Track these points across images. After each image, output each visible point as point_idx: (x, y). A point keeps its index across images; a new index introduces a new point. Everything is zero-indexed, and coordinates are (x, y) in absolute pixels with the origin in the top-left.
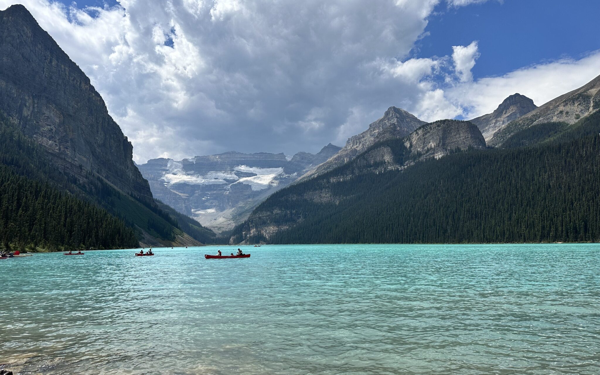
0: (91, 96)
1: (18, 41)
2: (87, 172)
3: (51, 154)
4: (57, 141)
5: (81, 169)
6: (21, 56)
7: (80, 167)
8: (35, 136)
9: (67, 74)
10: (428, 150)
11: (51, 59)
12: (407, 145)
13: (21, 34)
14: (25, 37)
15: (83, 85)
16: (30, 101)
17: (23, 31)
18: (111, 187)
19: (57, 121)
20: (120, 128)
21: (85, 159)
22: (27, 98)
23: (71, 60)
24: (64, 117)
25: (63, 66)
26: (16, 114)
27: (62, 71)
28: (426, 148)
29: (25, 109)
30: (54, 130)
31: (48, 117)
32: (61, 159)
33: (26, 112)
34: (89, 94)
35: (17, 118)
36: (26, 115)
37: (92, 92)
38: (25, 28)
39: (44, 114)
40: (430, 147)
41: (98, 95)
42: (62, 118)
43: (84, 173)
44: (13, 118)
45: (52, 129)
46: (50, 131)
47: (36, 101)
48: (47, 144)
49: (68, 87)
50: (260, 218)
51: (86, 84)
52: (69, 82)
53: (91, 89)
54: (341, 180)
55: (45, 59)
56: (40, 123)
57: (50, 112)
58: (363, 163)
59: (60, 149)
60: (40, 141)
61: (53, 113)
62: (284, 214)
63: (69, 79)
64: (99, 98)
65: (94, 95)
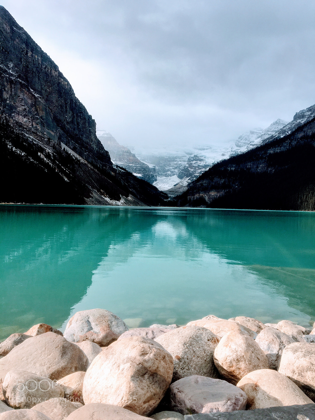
0: (60, 81)
3: (26, 129)
11: (27, 51)
15: (53, 71)
16: (9, 86)
19: (30, 101)
20: (85, 108)
21: (52, 133)
23: (43, 52)
25: (36, 57)
27: (36, 61)
30: (27, 110)
31: (22, 99)
37: (61, 78)
38: (5, 25)
39: (19, 96)
41: (65, 80)
42: (34, 100)
45: (25, 109)
46: (24, 110)
47: (13, 86)
48: (23, 121)
49: (41, 74)
50: (202, 184)
51: (55, 70)
52: (42, 70)
53: (60, 75)
54: (279, 151)
55: (22, 51)
56: (17, 104)
57: (24, 95)
58: (300, 135)
59: (32, 125)
60: (17, 119)
61: (26, 95)
62: (223, 181)
63: (42, 67)
64: (66, 83)
65: (62, 80)
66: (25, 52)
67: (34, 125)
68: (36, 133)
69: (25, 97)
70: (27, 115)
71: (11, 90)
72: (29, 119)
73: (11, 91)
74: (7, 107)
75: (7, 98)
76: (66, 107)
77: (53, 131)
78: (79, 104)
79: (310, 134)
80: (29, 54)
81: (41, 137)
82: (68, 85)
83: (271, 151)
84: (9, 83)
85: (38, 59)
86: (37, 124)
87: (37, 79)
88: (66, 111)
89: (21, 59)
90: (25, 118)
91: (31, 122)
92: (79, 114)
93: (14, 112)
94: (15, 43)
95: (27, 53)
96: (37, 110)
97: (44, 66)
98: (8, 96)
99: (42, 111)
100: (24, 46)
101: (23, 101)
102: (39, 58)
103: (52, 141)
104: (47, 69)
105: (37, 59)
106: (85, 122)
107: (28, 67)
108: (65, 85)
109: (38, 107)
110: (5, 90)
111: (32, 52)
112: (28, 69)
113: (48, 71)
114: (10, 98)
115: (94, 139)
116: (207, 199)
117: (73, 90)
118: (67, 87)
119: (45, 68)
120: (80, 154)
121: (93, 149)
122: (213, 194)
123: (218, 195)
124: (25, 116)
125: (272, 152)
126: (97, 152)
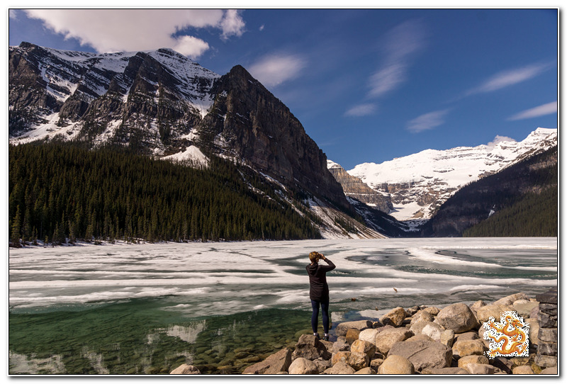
1: (238, 91)
4: (266, 159)
9: (274, 108)
11: (261, 99)
13: (239, 85)
14: (242, 88)
15: (285, 114)
16: (247, 133)
17: (241, 83)
19: (266, 145)
21: (286, 171)
22: (244, 131)
23: (275, 97)
27: (269, 107)
29: (244, 139)
30: (263, 152)
33: (244, 142)
34: (290, 121)
37: (292, 118)
38: (242, 80)
41: (296, 119)
42: (269, 143)
48: (260, 162)
49: (274, 118)
52: (274, 114)
56: (254, 148)
60: (255, 161)
61: (262, 139)
62: (474, 206)
67: (270, 165)
68: (272, 173)
71: (249, 135)
74: (246, 151)
77: (286, 169)
78: (309, 140)
80: (263, 102)
81: (276, 175)
84: (247, 130)
86: (273, 164)
87: (271, 122)
89: (257, 107)
90: (261, 159)
91: (267, 162)
92: (310, 150)
94: (251, 94)
96: (272, 151)
97: (276, 111)
98: (247, 142)
99: (277, 151)
101: (260, 145)
103: (287, 178)
104: (279, 112)
106: (316, 156)
109: (273, 148)
110: (244, 136)
112: (263, 115)
115: (325, 172)
117: (303, 128)
118: (297, 126)
121: (325, 182)
123: (470, 222)
126: (329, 184)
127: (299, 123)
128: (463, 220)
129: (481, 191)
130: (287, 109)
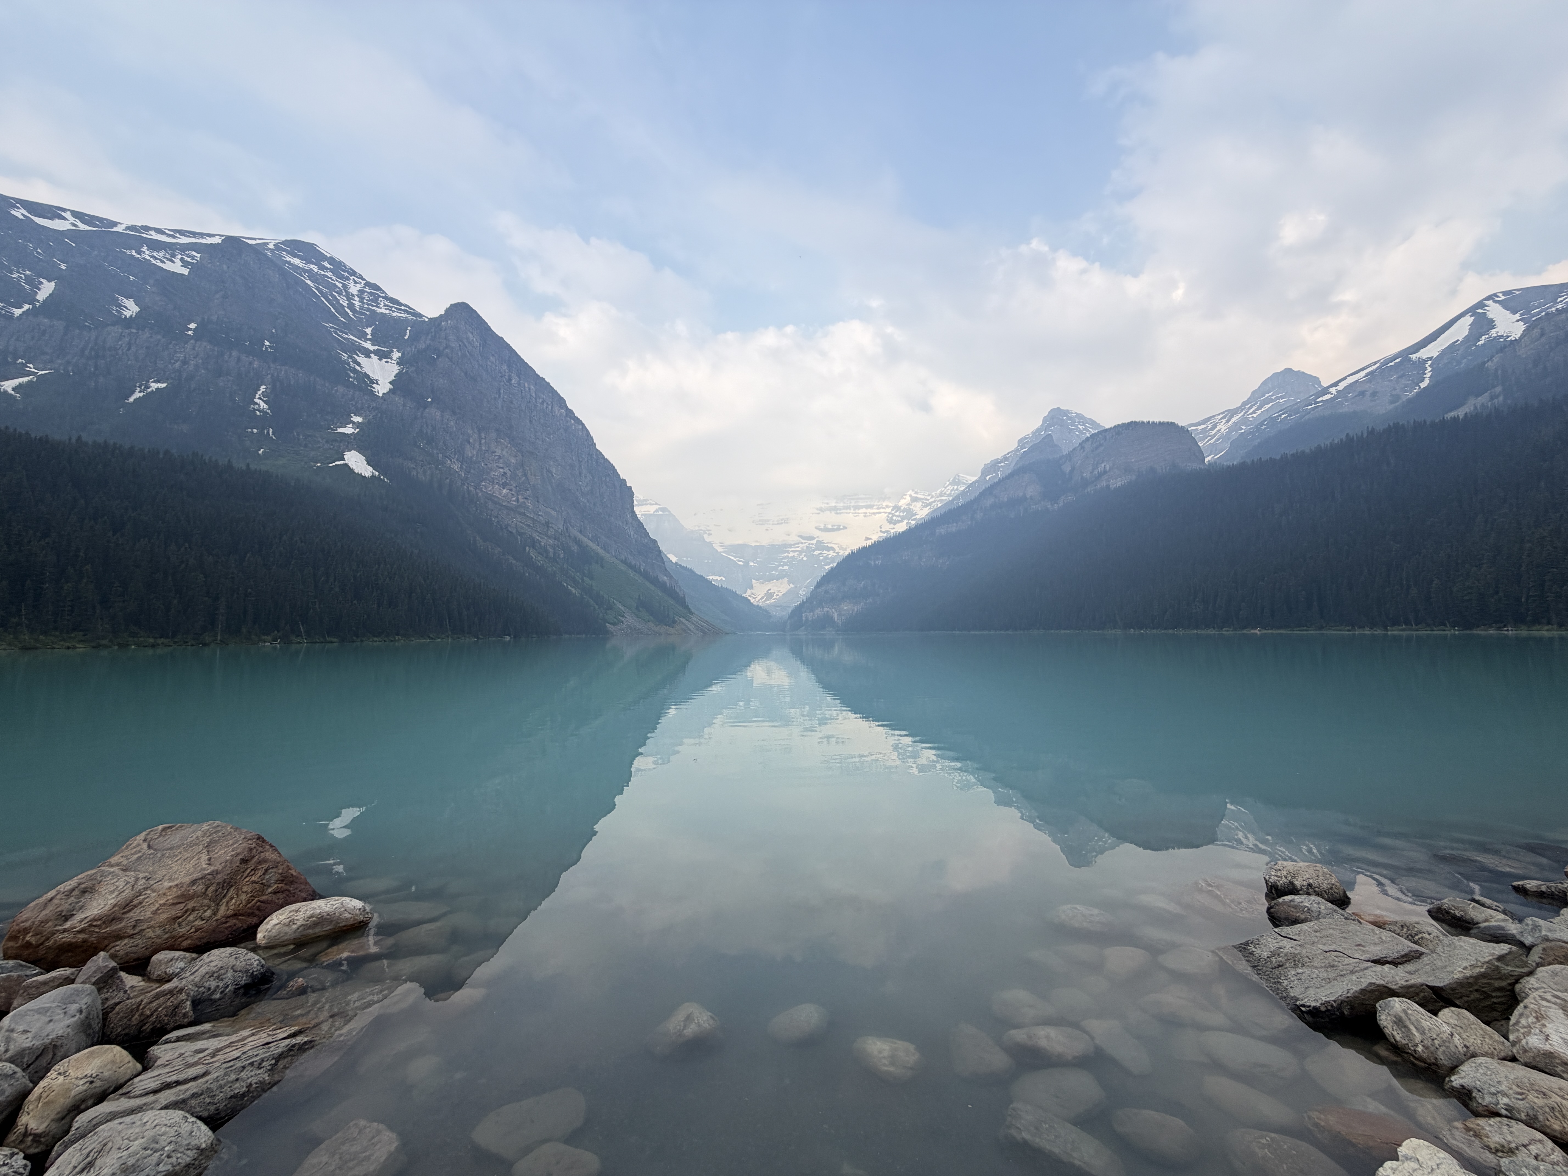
0: (568, 424)
1: (460, 354)
2: (556, 531)
3: (506, 507)
4: (514, 489)
5: (548, 527)
6: (463, 374)
7: (547, 524)
8: (483, 483)
9: (534, 395)
10: (1100, 475)
11: (510, 376)
12: (1067, 468)
13: (463, 343)
14: (470, 348)
15: (556, 408)
16: (476, 436)
17: (467, 338)
18: (593, 550)
20: (614, 467)
21: (554, 513)
22: (470, 432)
23: (538, 376)
24: (523, 456)
25: (526, 385)
26: (455, 455)
27: (526, 392)
28: (1096, 472)
29: (468, 447)
30: (508, 475)
31: (499, 456)
32: (520, 514)
33: (469, 452)
34: (567, 422)
35: (457, 460)
36: (470, 455)
37: (571, 418)
38: (470, 335)
39: (495, 452)
40: (1103, 469)
41: (578, 421)
42: (520, 457)
43: (551, 532)
44: (451, 461)
45: (505, 473)
46: (503, 475)
47: (483, 435)
48: (500, 494)
49: (534, 413)
50: (826, 592)
51: (561, 407)
52: (536, 406)
53: (570, 412)
54: (954, 529)
55: (501, 377)
56: (490, 466)
57: (502, 450)
58: (989, 501)
59: (518, 500)
60: (490, 491)
61: (506, 450)
62: (862, 585)
63: (536, 401)
64: (581, 427)
65: (572, 421)
66: (507, 377)
67: (521, 500)
68: (524, 514)
69: (504, 453)
70: (507, 484)
71: (480, 441)
72: (511, 490)
73: (480, 444)
74: (472, 471)
75: (473, 455)
76: (580, 466)
77: (554, 509)
78: (602, 461)
79: (1006, 500)
80: (513, 381)
81: (533, 520)
82: (582, 428)
83: (941, 531)
84: (476, 431)
85: (530, 389)
86: (526, 499)
87: (528, 421)
88: (580, 473)
89: (499, 389)
90: (504, 488)
91: (516, 495)
92: (604, 479)
93: (484, 480)
94: (489, 363)
95: (510, 380)
96: (525, 475)
97: (541, 401)
98: (475, 453)
99: (535, 476)
100: (505, 367)
101: (501, 460)
102: (532, 387)
103: (553, 526)
104: (545, 405)
105: (527, 389)
106: (615, 491)
107: (512, 402)
108: (578, 430)
109: (527, 468)
110: (469, 442)
111: (519, 378)
112: (512, 406)
113: (547, 407)
114: (477, 455)
115: (630, 520)
116: (835, 616)
117: (592, 439)
118: (581, 434)
119: (542, 403)
120: (605, 548)
121: (630, 536)
122: (845, 608)
123: (856, 610)
124: (504, 485)
125: (943, 531)
126: (636, 541)
127: (583, 425)
128: (846, 607)
129: (872, 563)
130: (561, 402)
